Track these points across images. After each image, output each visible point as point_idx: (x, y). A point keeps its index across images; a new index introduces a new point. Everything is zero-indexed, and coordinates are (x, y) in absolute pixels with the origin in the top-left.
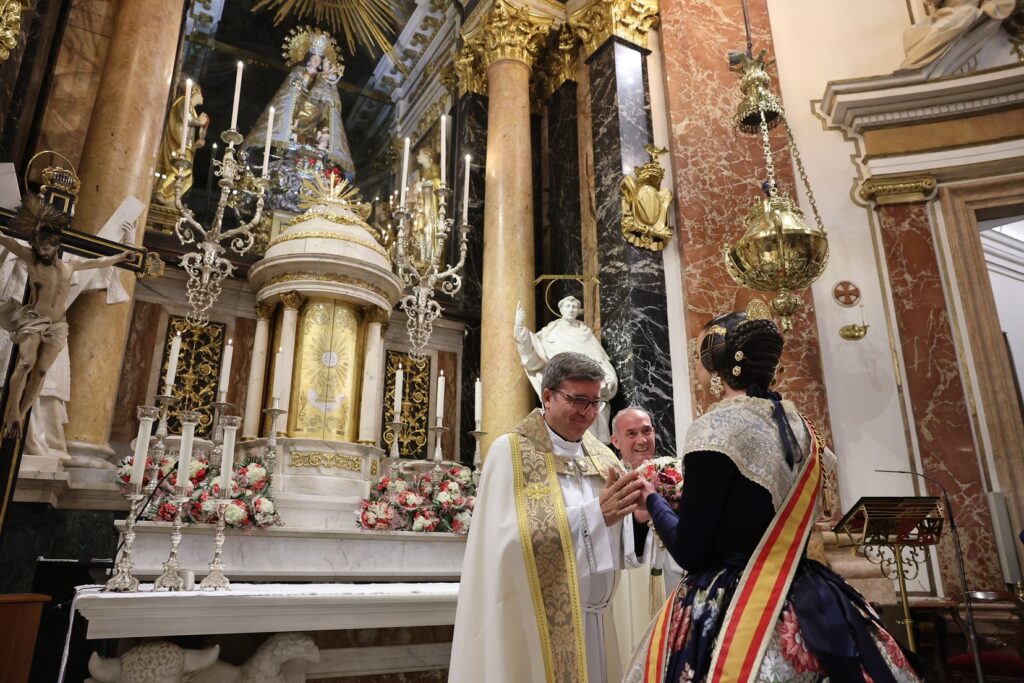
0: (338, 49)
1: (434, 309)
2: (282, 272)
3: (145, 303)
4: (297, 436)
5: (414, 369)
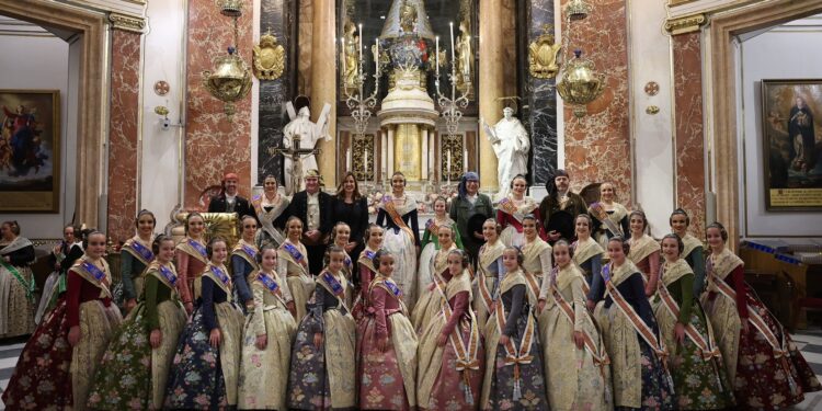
1: (458, 114)
2: (387, 115)
3: (343, 131)
5: (455, 141)
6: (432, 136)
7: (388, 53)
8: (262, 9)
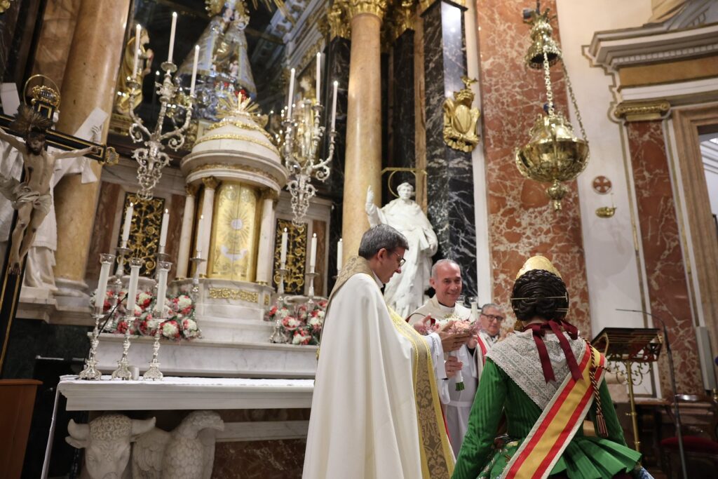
1: (310, 190)
2: (204, 163)
3: (109, 183)
4: (214, 277)
5: (296, 231)
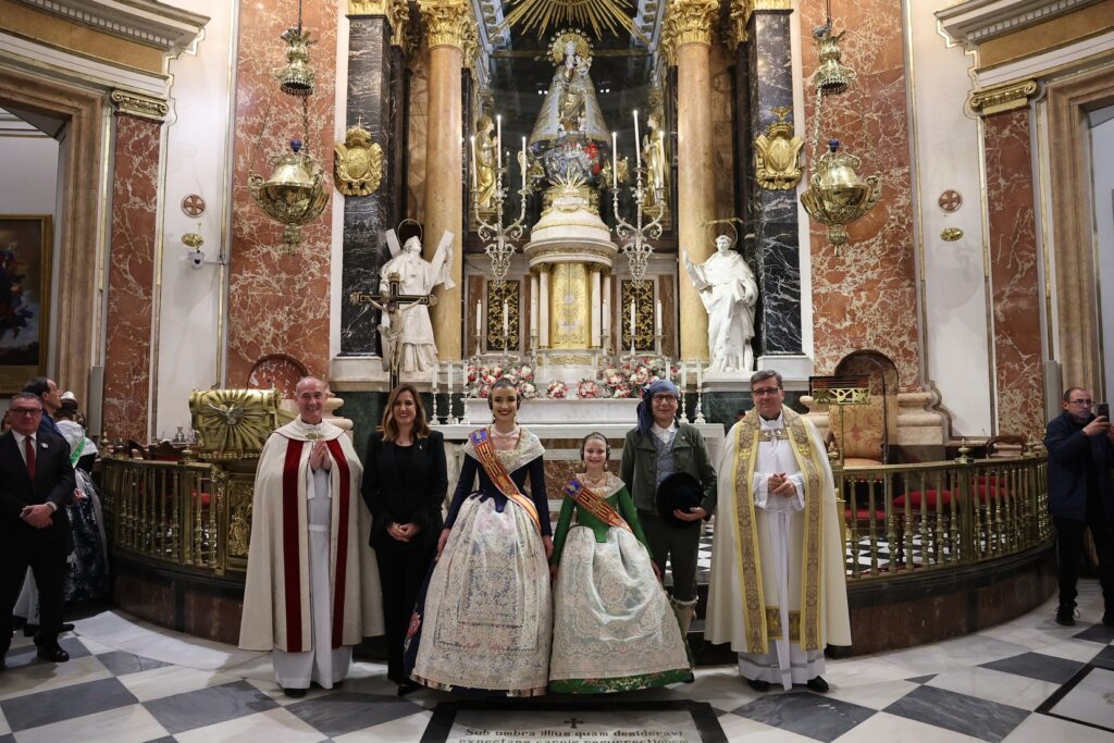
0: (589, 39)
1: (647, 249)
3: (473, 276)
4: (556, 347)
5: (642, 290)
6: (608, 281)
7: (542, 162)
8: (349, 90)
